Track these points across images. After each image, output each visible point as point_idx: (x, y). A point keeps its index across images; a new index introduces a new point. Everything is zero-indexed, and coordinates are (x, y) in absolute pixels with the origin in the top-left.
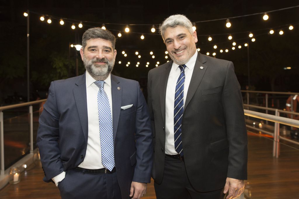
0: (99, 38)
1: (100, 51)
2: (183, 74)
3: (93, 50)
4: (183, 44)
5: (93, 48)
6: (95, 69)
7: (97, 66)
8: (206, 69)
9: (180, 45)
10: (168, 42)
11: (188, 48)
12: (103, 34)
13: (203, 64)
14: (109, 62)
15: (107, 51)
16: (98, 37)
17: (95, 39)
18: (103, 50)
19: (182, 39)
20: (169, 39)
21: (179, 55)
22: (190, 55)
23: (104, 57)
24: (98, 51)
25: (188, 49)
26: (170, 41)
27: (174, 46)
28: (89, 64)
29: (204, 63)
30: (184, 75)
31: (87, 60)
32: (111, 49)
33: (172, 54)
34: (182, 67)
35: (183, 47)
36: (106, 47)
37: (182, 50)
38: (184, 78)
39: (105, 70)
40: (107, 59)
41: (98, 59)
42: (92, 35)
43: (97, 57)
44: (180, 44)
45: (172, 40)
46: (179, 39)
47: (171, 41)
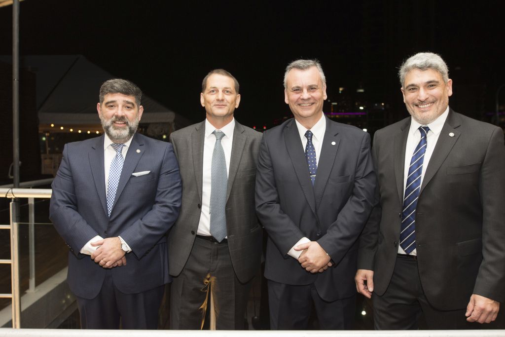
0: (119, 93)
1: (120, 106)
2: (424, 140)
3: (112, 106)
4: (432, 96)
5: (111, 104)
6: (113, 132)
7: (116, 128)
8: (457, 137)
9: (428, 96)
10: (410, 90)
11: (438, 101)
12: (124, 88)
13: (455, 128)
14: (129, 123)
15: (128, 107)
16: (117, 91)
17: (114, 94)
18: (123, 106)
19: (432, 88)
20: (413, 85)
21: (422, 109)
22: (439, 112)
23: (123, 114)
24: (118, 106)
25: (437, 104)
26: (413, 89)
27: (418, 95)
28: (107, 125)
29: (457, 127)
30: (426, 142)
31: (105, 121)
32: (133, 105)
33: (412, 107)
34: (424, 131)
35: (431, 99)
36: (128, 103)
37: (428, 104)
38: (426, 147)
39: (126, 132)
40: (127, 118)
41: (117, 117)
42: (110, 89)
43: (116, 114)
44: (427, 94)
45: (417, 87)
46: (428, 87)
47: (415, 89)
